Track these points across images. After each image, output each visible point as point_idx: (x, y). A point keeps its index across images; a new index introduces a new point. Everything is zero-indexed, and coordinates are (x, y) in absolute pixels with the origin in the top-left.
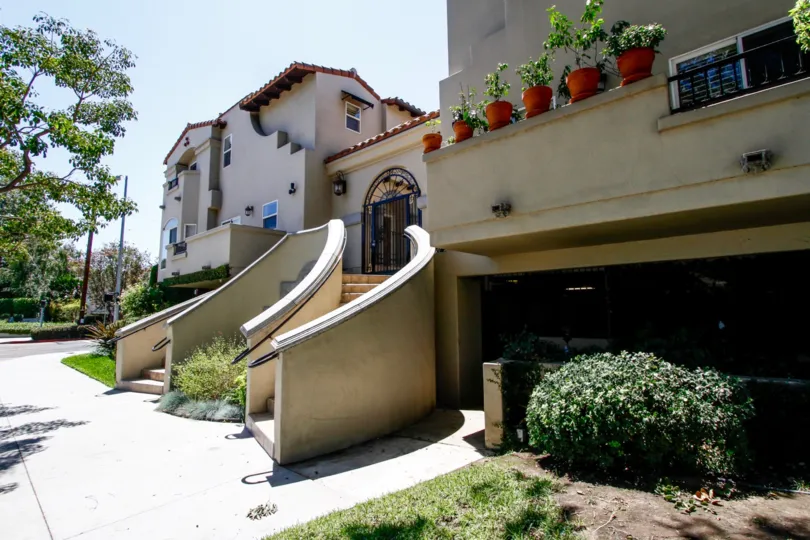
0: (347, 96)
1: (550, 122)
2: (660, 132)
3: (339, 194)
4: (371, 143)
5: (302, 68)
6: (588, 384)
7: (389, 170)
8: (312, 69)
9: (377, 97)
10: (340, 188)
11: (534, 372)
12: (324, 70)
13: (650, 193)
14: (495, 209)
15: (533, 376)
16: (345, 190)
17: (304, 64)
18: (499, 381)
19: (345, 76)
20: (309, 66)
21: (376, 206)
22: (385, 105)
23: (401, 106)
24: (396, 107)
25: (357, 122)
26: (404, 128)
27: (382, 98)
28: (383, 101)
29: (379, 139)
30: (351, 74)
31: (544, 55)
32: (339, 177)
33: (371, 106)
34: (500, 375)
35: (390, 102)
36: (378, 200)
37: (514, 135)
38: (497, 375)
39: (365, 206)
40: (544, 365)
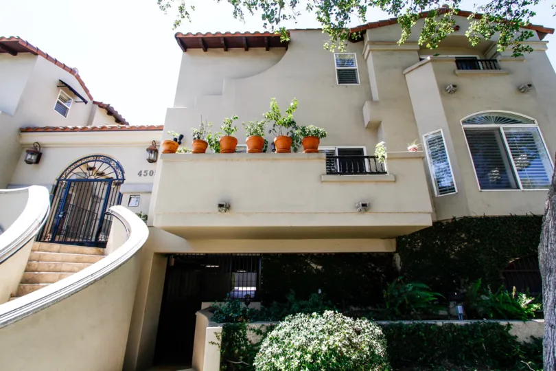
0: (63, 85)
1: (263, 159)
2: (322, 182)
3: (29, 162)
4: (75, 129)
5: (25, 45)
6: (311, 336)
7: (97, 156)
8: (35, 51)
9: (91, 98)
10: (34, 158)
11: (241, 331)
12: (47, 57)
13: (316, 213)
14: (221, 206)
15: (240, 335)
16: (37, 161)
17: (27, 44)
18: (220, 342)
19: (67, 71)
20: (33, 47)
21: (70, 181)
22: (97, 106)
23: (110, 112)
24: (104, 111)
25: (66, 109)
26: (103, 129)
27: (95, 100)
28: (94, 103)
29: (84, 129)
30: (72, 71)
31: (262, 121)
32: (36, 148)
33: (86, 102)
34: (221, 337)
35: (101, 105)
36: (74, 177)
37: (238, 160)
38: (218, 337)
39: (59, 180)
40: (250, 325)
